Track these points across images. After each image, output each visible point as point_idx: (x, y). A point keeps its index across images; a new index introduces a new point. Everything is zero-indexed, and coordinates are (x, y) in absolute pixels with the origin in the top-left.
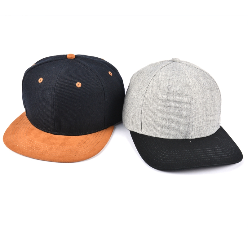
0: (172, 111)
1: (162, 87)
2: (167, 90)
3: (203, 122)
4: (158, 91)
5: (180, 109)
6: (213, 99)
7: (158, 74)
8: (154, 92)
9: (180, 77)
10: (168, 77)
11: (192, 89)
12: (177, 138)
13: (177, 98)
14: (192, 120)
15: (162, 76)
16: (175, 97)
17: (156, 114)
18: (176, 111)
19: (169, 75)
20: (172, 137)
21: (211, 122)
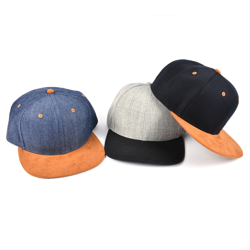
0: (131, 118)
1: (128, 99)
2: (130, 102)
3: (155, 129)
4: (125, 102)
5: (137, 117)
6: (167, 113)
7: (130, 90)
8: (122, 102)
9: (143, 94)
10: (135, 93)
11: (148, 104)
12: (134, 138)
13: (136, 108)
14: (145, 126)
15: (131, 91)
16: (135, 108)
17: (121, 118)
18: (134, 118)
19: (136, 92)
20: (130, 137)
21: (164, 131)
